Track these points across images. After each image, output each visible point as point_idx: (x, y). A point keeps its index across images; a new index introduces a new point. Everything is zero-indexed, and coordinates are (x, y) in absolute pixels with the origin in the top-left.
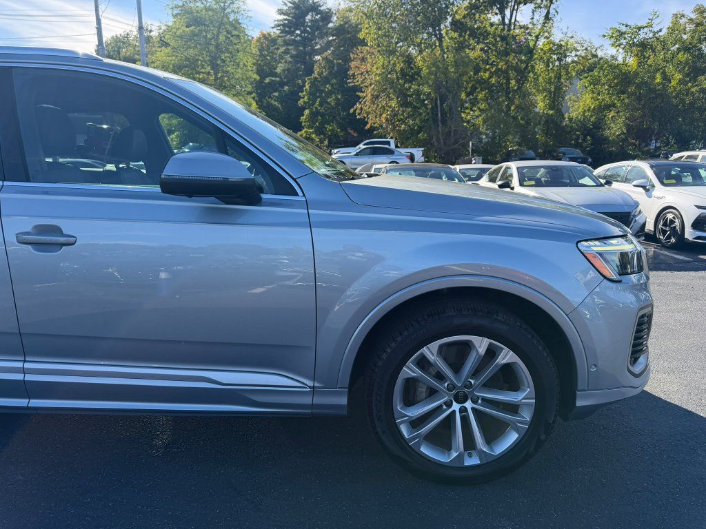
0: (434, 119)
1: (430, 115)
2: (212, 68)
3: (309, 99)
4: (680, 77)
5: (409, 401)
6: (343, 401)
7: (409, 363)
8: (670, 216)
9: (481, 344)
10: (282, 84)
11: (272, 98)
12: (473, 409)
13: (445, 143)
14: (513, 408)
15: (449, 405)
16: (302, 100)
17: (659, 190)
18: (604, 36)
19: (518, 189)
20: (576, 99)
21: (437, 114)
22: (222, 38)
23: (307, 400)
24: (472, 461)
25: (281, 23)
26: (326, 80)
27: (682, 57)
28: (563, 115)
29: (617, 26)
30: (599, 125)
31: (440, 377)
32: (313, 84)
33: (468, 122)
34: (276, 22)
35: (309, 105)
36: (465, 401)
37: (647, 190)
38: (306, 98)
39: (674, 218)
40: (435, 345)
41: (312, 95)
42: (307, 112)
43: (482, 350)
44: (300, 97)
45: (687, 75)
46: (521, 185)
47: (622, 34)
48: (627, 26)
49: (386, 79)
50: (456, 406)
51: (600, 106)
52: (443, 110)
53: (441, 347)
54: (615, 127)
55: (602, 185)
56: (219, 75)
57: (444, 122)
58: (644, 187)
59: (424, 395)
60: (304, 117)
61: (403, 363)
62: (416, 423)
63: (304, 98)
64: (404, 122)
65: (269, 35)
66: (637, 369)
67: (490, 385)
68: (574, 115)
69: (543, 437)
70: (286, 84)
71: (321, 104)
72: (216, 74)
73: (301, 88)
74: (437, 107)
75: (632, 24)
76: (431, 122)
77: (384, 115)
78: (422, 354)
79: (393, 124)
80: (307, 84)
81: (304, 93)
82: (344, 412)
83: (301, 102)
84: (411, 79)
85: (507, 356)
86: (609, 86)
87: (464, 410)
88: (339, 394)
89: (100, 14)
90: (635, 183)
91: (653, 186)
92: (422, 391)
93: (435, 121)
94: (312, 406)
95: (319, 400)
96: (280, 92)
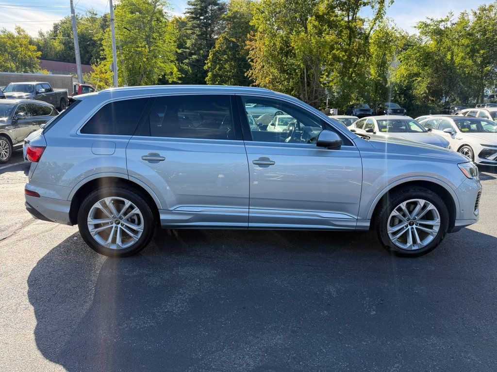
0: (302, 82)
1: (300, 79)
2: (147, 44)
3: (211, 65)
4: (463, 54)
5: (392, 225)
6: (368, 224)
7: (395, 210)
8: (466, 150)
9: (422, 202)
10: (191, 54)
11: (184, 64)
12: (416, 228)
13: (309, 98)
14: (431, 227)
15: (407, 226)
16: (206, 66)
17: (459, 134)
18: (415, 27)
19: (378, 133)
20: (394, 69)
21: (304, 78)
22: (153, 23)
23: (354, 224)
24: (415, 248)
25: (190, 10)
26: (224, 52)
27: (465, 41)
28: (387, 80)
29: (424, 20)
30: (409, 87)
31: (404, 215)
32: (214, 54)
33: (324, 84)
34: (187, 10)
35: (211, 69)
36: (413, 225)
37: (452, 135)
38: (209, 64)
39: (468, 151)
40: (405, 203)
41: (214, 62)
42: (210, 74)
43: (422, 205)
44: (205, 64)
45: (468, 54)
46: (380, 131)
47: (427, 25)
48: (431, 20)
49: (271, 54)
50: (409, 227)
51: (410, 74)
52: (308, 76)
53: (407, 204)
54: (421, 89)
55: (426, 132)
56: (152, 48)
57: (309, 84)
58: (450, 133)
59: (397, 223)
60: (208, 78)
61: (392, 210)
62: (394, 234)
63: (208, 64)
64: (281, 83)
65: (180, 18)
66: (476, 213)
67: (423, 218)
68: (393, 80)
69: (442, 238)
70: (194, 54)
71: (220, 69)
72: (149, 48)
73: (206, 57)
74: (304, 73)
75: (435, 19)
76: (300, 84)
77: (267, 78)
78: (400, 206)
79: (273, 84)
80: (210, 54)
81: (208, 61)
82: (368, 229)
83: (206, 67)
84: (287, 54)
85: (431, 207)
86: (417, 60)
87: (412, 228)
88: (367, 222)
89: (74, 6)
90: (445, 130)
91: (456, 132)
92: (397, 221)
93: (303, 82)
94: (356, 226)
95: (359, 224)
96: (189, 59)
